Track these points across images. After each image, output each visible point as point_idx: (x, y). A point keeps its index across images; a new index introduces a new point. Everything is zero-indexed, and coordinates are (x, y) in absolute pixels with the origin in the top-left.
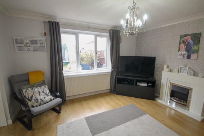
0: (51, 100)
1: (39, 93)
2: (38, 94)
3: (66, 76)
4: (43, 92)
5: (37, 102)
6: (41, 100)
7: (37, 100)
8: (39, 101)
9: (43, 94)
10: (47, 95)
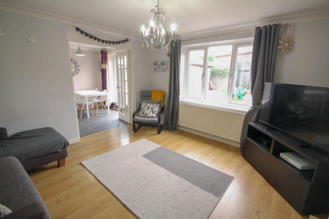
0: (152, 117)
1: (149, 108)
2: (147, 108)
3: (181, 102)
4: (152, 109)
5: (143, 114)
6: (146, 114)
7: (144, 112)
8: (145, 114)
9: (151, 110)
10: (153, 112)
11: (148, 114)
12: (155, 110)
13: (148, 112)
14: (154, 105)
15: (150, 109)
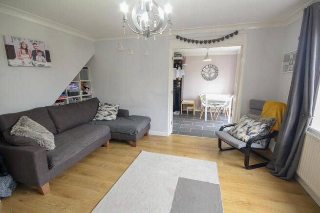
10: (247, 133)
11: (238, 133)
12: (253, 131)
13: (241, 130)
14: (257, 123)
15: (246, 128)
